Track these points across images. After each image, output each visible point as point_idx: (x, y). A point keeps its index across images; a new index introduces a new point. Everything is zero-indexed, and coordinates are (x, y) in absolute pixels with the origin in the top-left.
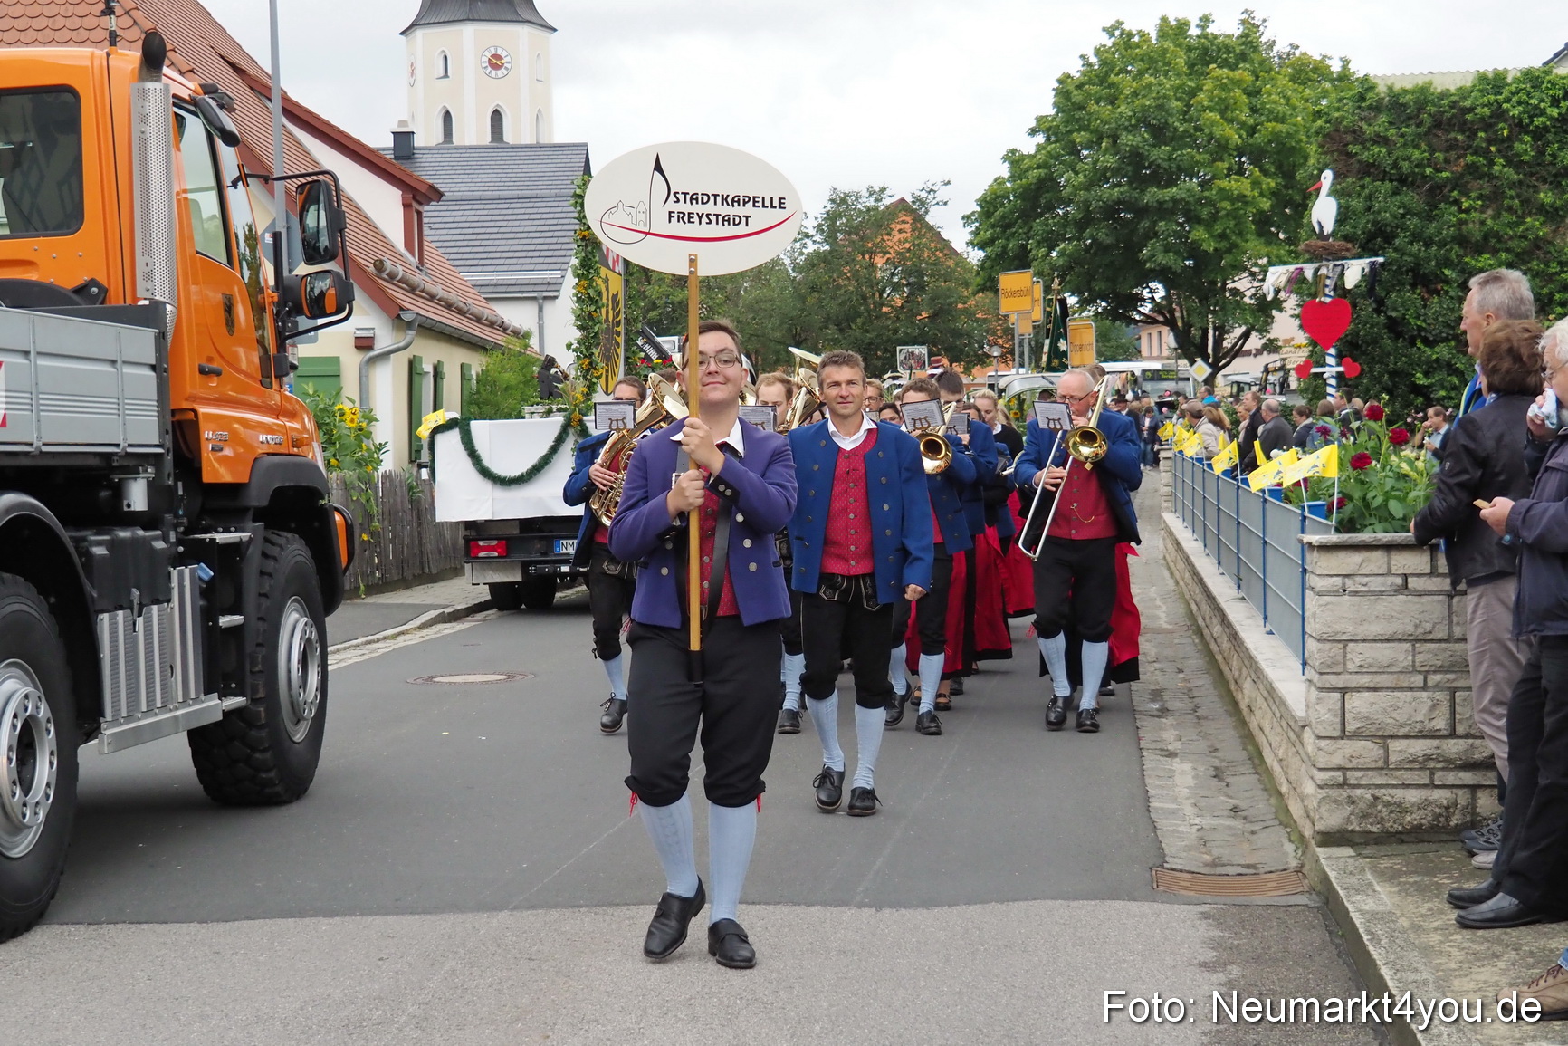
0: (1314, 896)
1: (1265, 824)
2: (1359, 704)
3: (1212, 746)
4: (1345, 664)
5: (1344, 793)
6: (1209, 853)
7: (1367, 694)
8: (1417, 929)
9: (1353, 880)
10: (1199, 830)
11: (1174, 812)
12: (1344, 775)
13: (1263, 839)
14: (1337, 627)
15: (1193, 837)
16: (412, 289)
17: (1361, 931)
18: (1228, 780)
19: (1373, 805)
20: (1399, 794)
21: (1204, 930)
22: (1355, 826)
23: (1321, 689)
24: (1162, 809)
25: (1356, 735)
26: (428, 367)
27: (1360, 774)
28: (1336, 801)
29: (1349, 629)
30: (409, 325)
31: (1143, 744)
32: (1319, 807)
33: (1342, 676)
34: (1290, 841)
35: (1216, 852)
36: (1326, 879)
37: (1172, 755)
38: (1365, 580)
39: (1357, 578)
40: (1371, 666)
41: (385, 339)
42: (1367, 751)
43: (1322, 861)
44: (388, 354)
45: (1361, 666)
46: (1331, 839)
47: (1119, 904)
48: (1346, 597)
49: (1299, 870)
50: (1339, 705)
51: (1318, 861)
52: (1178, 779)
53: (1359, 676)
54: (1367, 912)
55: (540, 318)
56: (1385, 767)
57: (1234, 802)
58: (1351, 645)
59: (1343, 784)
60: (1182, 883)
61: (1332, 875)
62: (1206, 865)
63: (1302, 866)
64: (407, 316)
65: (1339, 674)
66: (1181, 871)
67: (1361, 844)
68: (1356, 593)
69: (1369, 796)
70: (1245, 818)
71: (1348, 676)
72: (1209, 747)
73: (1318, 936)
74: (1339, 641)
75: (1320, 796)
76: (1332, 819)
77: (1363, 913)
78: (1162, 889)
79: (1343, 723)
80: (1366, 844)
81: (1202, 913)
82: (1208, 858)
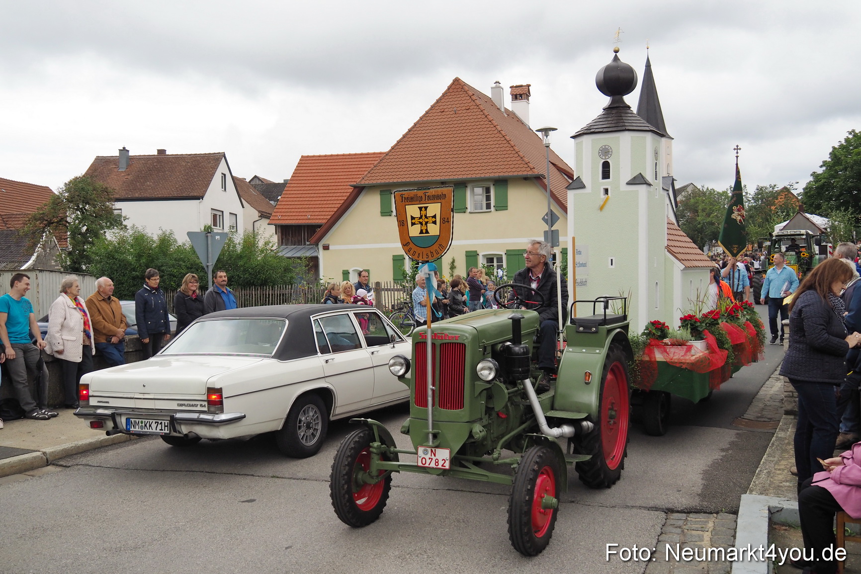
9: (785, 427)
10: (765, 406)
11: (762, 399)
15: (761, 408)
21: (733, 439)
24: (758, 398)
28: (790, 401)
31: (772, 376)
32: (784, 403)
35: (764, 413)
46: (786, 413)
54: (779, 437)
60: (741, 423)
61: (780, 425)
62: (758, 417)
66: (746, 419)
75: (785, 400)
77: (777, 437)
78: (733, 424)
81: (739, 433)
82: (760, 415)
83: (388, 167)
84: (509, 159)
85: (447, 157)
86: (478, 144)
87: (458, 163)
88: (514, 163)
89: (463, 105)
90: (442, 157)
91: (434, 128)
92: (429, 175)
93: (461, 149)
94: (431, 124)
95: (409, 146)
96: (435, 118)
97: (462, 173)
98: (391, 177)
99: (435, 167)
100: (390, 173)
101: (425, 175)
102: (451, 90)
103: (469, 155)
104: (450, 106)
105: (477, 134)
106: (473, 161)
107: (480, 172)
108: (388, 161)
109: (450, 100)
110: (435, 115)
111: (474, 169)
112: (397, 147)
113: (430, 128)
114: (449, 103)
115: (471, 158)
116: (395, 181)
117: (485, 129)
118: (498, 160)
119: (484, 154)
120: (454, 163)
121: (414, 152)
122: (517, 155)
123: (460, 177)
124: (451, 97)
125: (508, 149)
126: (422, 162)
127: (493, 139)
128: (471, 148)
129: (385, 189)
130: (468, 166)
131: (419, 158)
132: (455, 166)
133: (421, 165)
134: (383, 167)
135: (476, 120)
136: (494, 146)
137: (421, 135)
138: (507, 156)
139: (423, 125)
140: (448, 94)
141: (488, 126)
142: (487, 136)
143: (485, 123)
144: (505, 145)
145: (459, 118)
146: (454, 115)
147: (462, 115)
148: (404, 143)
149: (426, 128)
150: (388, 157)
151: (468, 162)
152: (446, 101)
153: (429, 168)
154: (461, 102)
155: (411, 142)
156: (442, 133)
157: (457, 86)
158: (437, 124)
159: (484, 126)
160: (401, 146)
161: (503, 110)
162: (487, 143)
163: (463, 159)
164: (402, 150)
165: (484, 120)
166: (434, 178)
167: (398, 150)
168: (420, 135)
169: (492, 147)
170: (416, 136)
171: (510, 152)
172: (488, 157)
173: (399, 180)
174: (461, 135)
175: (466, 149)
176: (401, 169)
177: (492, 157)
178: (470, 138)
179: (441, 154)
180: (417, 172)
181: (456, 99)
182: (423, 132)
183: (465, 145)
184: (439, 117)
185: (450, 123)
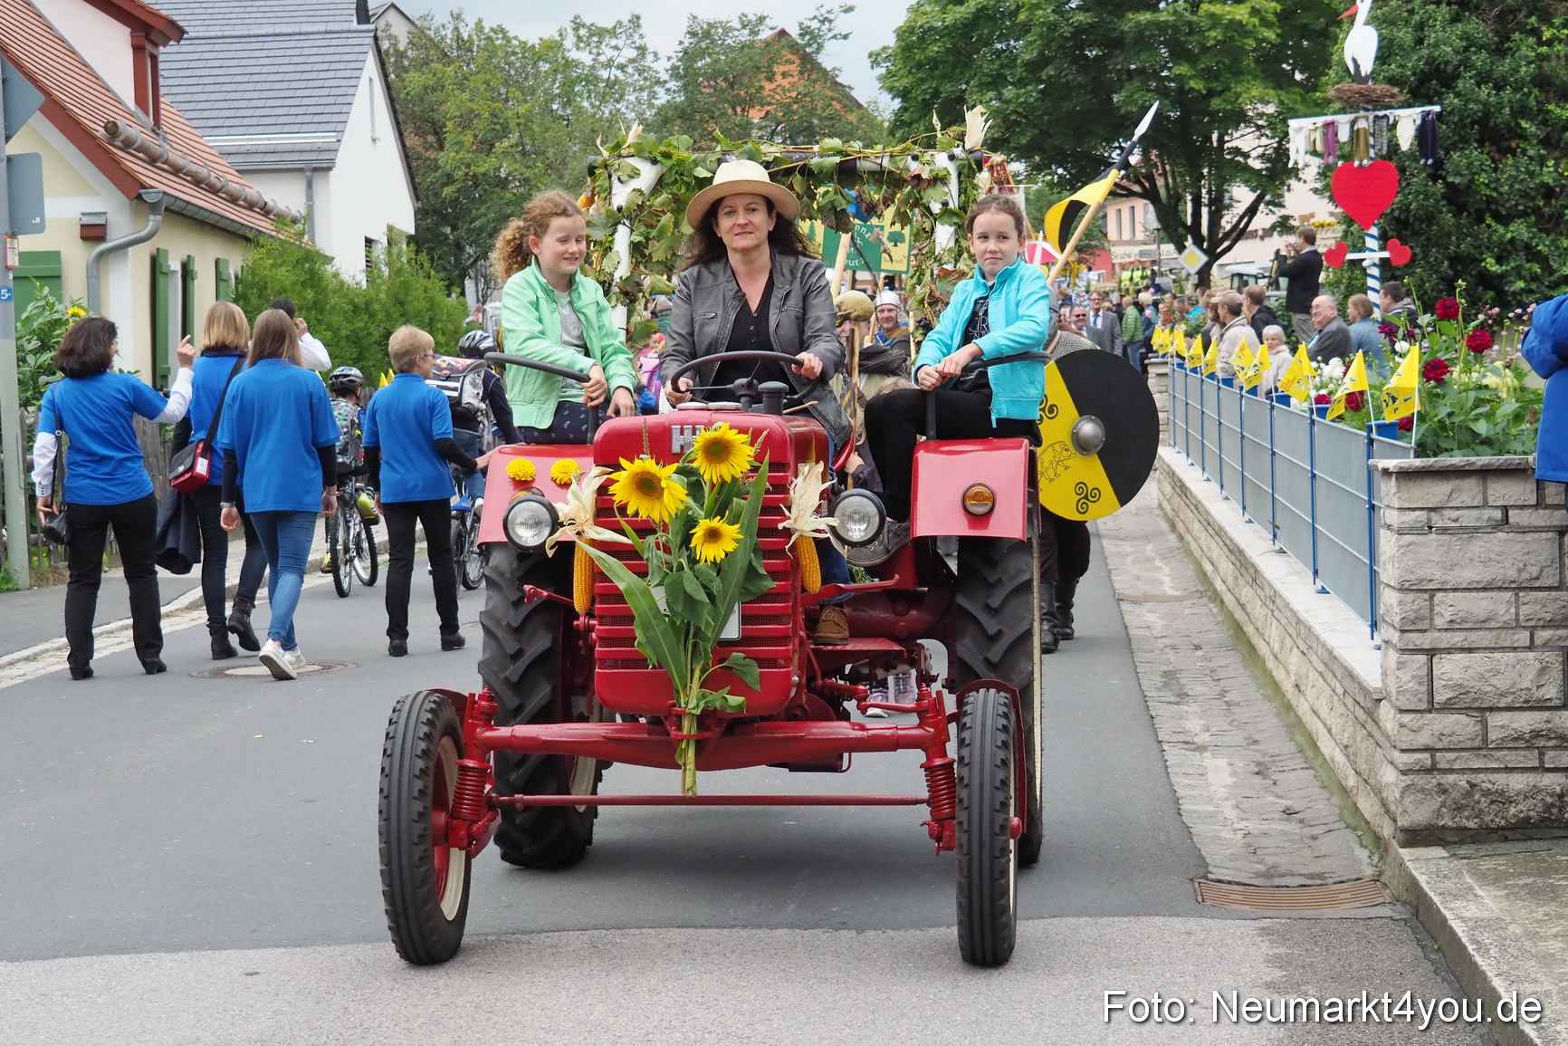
0: (1399, 907)
1: (1328, 828)
2: (1450, 669)
3: (1250, 738)
4: (1432, 619)
5: (1432, 781)
6: (1261, 862)
7: (1459, 656)
8: (1533, 936)
9: (1449, 884)
10: (1246, 835)
11: (1211, 816)
12: (1433, 757)
13: (1325, 845)
14: (1423, 573)
15: (1240, 843)
16: (152, 160)
17: (1464, 940)
18: (1275, 777)
19: (1469, 794)
20: (1501, 780)
21: (1265, 947)
22: (1446, 821)
23: (1403, 651)
24: (1196, 812)
25: (1448, 707)
26: (175, 265)
27: (1452, 756)
28: (1423, 790)
29: (1437, 575)
30: (154, 208)
31: (1162, 736)
32: (1402, 797)
33: (1428, 635)
34: (1362, 845)
35: (1270, 861)
36: (1414, 883)
37: (1201, 748)
38: (1455, 514)
39: (1446, 512)
40: (1464, 620)
41: (121, 227)
42: (1460, 726)
43: (1408, 864)
44: (123, 247)
45: (1451, 621)
46: (1417, 837)
47: (1159, 921)
48: (1433, 536)
49: (1376, 879)
50: (1425, 671)
51: (1402, 864)
52: (1211, 777)
53: (1449, 634)
54: (1470, 919)
55: (310, 197)
56: (1483, 746)
57: (1284, 803)
58: (1439, 595)
59: (1432, 769)
60: (1233, 896)
61: (1422, 880)
62: (1259, 875)
63: (1381, 873)
64: (150, 198)
65: (1425, 631)
66: (1229, 883)
67: (1455, 843)
68: (1444, 530)
69: (1463, 783)
70: (1301, 821)
71: (1436, 634)
72: (1246, 739)
73: (1409, 951)
74: (1425, 591)
75: (1404, 785)
76: (1419, 813)
77: (1463, 920)
78: (1209, 902)
79: (1431, 693)
80: (1461, 843)
81: (1263, 928)
82: (1261, 867)
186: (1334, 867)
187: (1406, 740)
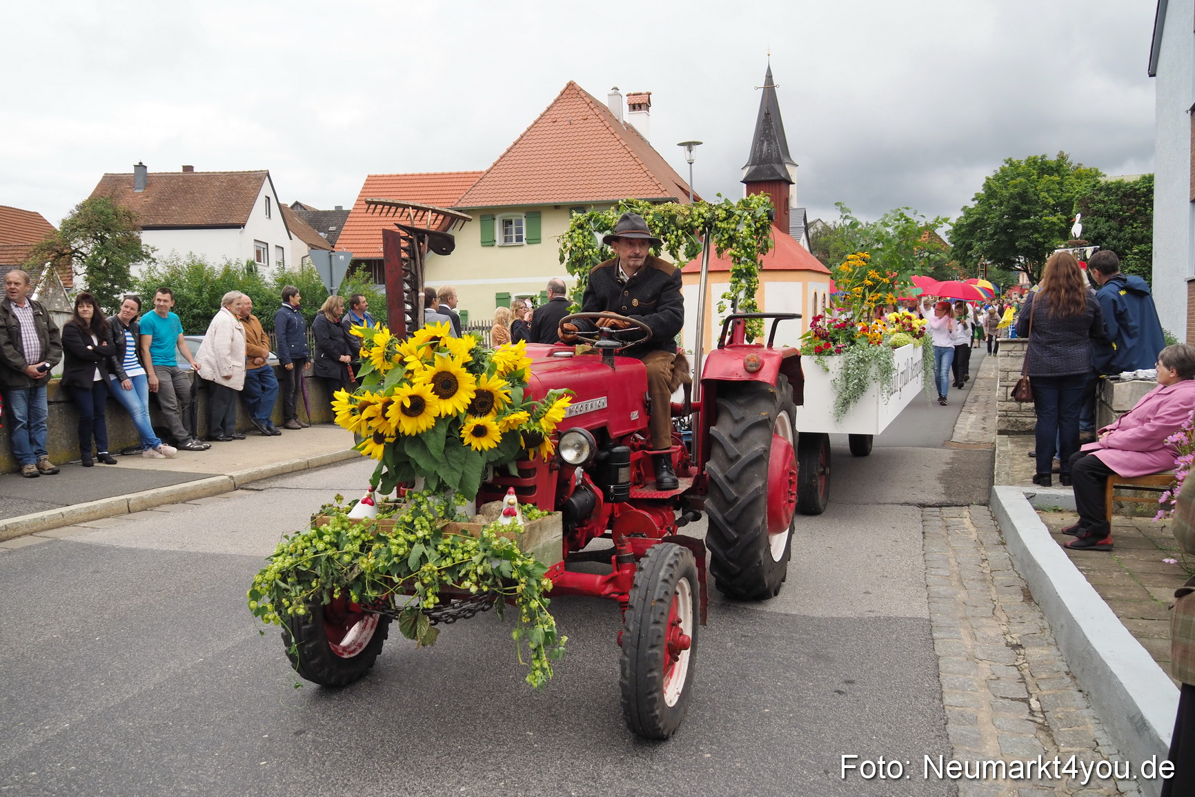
0: (991, 448)
1: (991, 432)
4: (1008, 378)
5: (1007, 419)
8: (1014, 454)
9: (1003, 443)
10: (969, 432)
11: (962, 428)
12: (1007, 413)
13: (989, 435)
14: (1005, 367)
15: (965, 434)
17: (997, 455)
18: (986, 420)
19: (1016, 422)
20: (1024, 419)
21: (952, 455)
22: (1010, 429)
24: (959, 427)
25: (1010, 401)
27: (1011, 413)
28: (1004, 421)
29: (1010, 368)
31: (963, 410)
32: (998, 422)
35: (970, 438)
37: (971, 413)
38: (1015, 352)
39: (1012, 352)
40: (1016, 379)
43: (997, 439)
45: (1013, 379)
46: (1001, 432)
48: (1009, 358)
50: (1005, 391)
52: (969, 419)
53: (1012, 382)
54: (1002, 451)
56: (1020, 411)
58: (1010, 373)
59: (1006, 416)
61: (997, 442)
65: (1006, 381)
66: (955, 442)
67: (1011, 434)
68: (1012, 356)
69: (1014, 420)
71: (1009, 382)
74: (1006, 371)
75: (999, 419)
76: (1003, 427)
77: (1000, 451)
78: (946, 446)
80: (1013, 434)
83: (490, 187)
84: (636, 180)
85: (561, 176)
86: (598, 161)
87: (575, 183)
88: (642, 184)
89: (579, 114)
90: (556, 176)
91: (545, 141)
92: (541, 197)
93: (578, 166)
94: (541, 136)
95: (515, 162)
96: (546, 129)
97: (581, 195)
98: (494, 199)
99: (547, 188)
100: (493, 195)
101: (536, 197)
102: (564, 96)
103: (588, 174)
104: (564, 115)
105: (597, 149)
106: (593, 182)
107: (602, 194)
108: (489, 180)
109: (564, 108)
110: (545, 125)
111: (595, 190)
112: (500, 163)
113: (540, 141)
114: (562, 111)
115: (591, 178)
116: (499, 204)
117: (607, 144)
118: (623, 180)
119: (606, 172)
120: (570, 183)
121: (522, 170)
122: (645, 175)
123: (578, 200)
124: (564, 104)
125: (634, 167)
126: (532, 181)
127: (616, 156)
128: (590, 165)
129: (486, 214)
130: (587, 186)
131: (527, 177)
132: (572, 187)
133: (530, 185)
134: (484, 187)
135: (596, 133)
136: (617, 164)
137: (530, 149)
138: (633, 175)
139: (531, 137)
140: (561, 101)
141: (609, 140)
142: (609, 152)
143: (607, 136)
144: (631, 163)
145: (575, 130)
146: (568, 126)
147: (578, 126)
148: (508, 158)
149: (535, 141)
150: (489, 175)
151: (588, 182)
152: (559, 108)
153: (540, 189)
154: (577, 110)
155: (518, 158)
156: (555, 147)
157: (572, 91)
158: (549, 136)
159: (605, 140)
160: (505, 163)
161: (622, 122)
162: (609, 160)
163: (581, 178)
164: (506, 166)
165: (605, 132)
166: (547, 201)
167: (502, 167)
168: (528, 150)
169: (616, 164)
170: (523, 150)
171: (636, 171)
172: (611, 177)
173: (505, 203)
174: (578, 150)
175: (584, 166)
176: (506, 190)
177: (616, 177)
178: (588, 153)
179: (554, 172)
180: (526, 194)
181: (571, 107)
182: (531, 146)
183: (583, 162)
184: (551, 128)
185: (565, 135)
186: (986, 440)
187: (1000, 408)
